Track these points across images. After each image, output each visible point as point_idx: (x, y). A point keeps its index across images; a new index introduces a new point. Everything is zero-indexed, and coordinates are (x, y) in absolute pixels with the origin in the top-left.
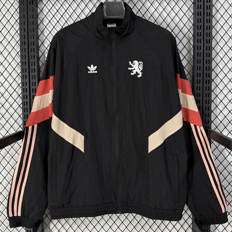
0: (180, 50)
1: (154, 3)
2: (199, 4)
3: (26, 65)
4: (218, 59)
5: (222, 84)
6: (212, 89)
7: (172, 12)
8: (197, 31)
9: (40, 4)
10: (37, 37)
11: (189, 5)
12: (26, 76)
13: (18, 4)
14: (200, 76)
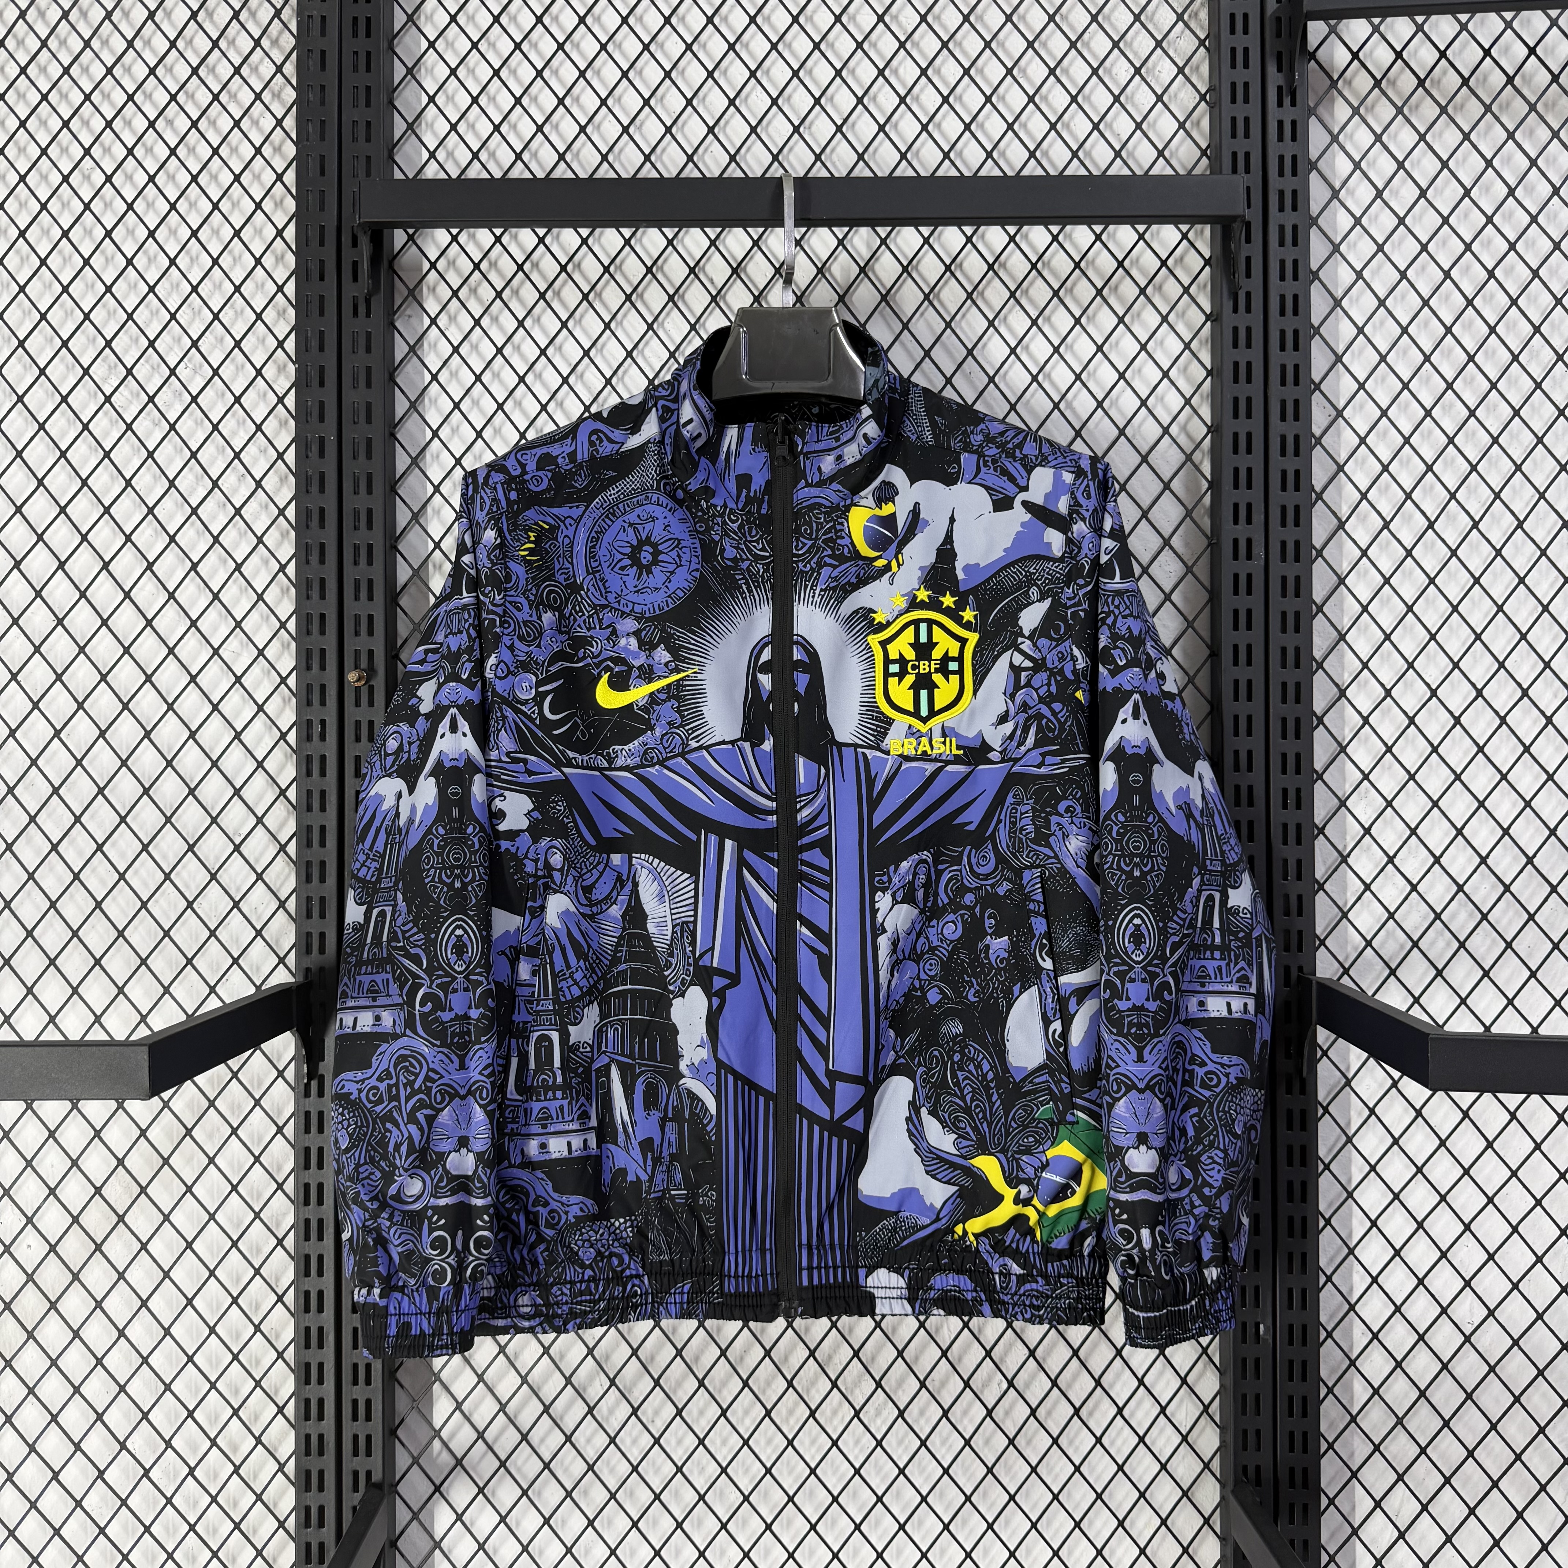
0: (1145, 561)
1: (1005, 318)
2: (1242, 320)
3: (323, 632)
4: (1345, 607)
5: (1367, 739)
6: (1318, 766)
7: (1101, 363)
8: (1230, 461)
9: (408, 312)
10: (388, 488)
11: (1188, 326)
12: (323, 687)
13: (292, 312)
14: (1249, 699)
